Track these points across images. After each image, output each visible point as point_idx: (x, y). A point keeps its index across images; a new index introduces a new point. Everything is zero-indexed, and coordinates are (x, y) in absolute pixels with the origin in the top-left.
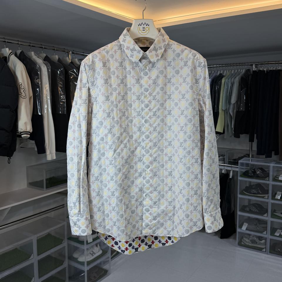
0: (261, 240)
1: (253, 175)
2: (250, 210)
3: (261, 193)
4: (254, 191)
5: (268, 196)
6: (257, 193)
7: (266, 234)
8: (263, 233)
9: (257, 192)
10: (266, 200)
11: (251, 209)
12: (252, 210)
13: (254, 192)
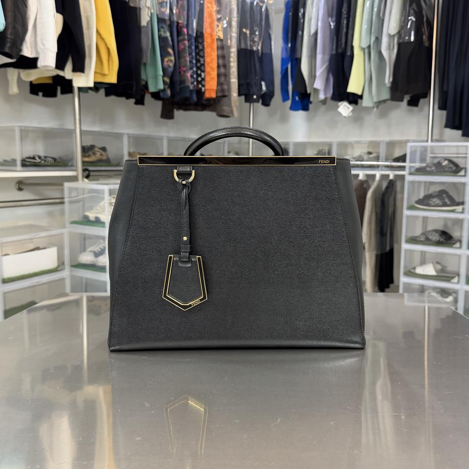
0: (447, 297)
1: (433, 168)
2: (427, 239)
3: (448, 203)
4: (436, 201)
5: (463, 209)
6: (441, 204)
7: (458, 282)
8: (452, 281)
9: (442, 202)
10: (461, 216)
11: (428, 236)
12: (430, 237)
13: (434, 202)
